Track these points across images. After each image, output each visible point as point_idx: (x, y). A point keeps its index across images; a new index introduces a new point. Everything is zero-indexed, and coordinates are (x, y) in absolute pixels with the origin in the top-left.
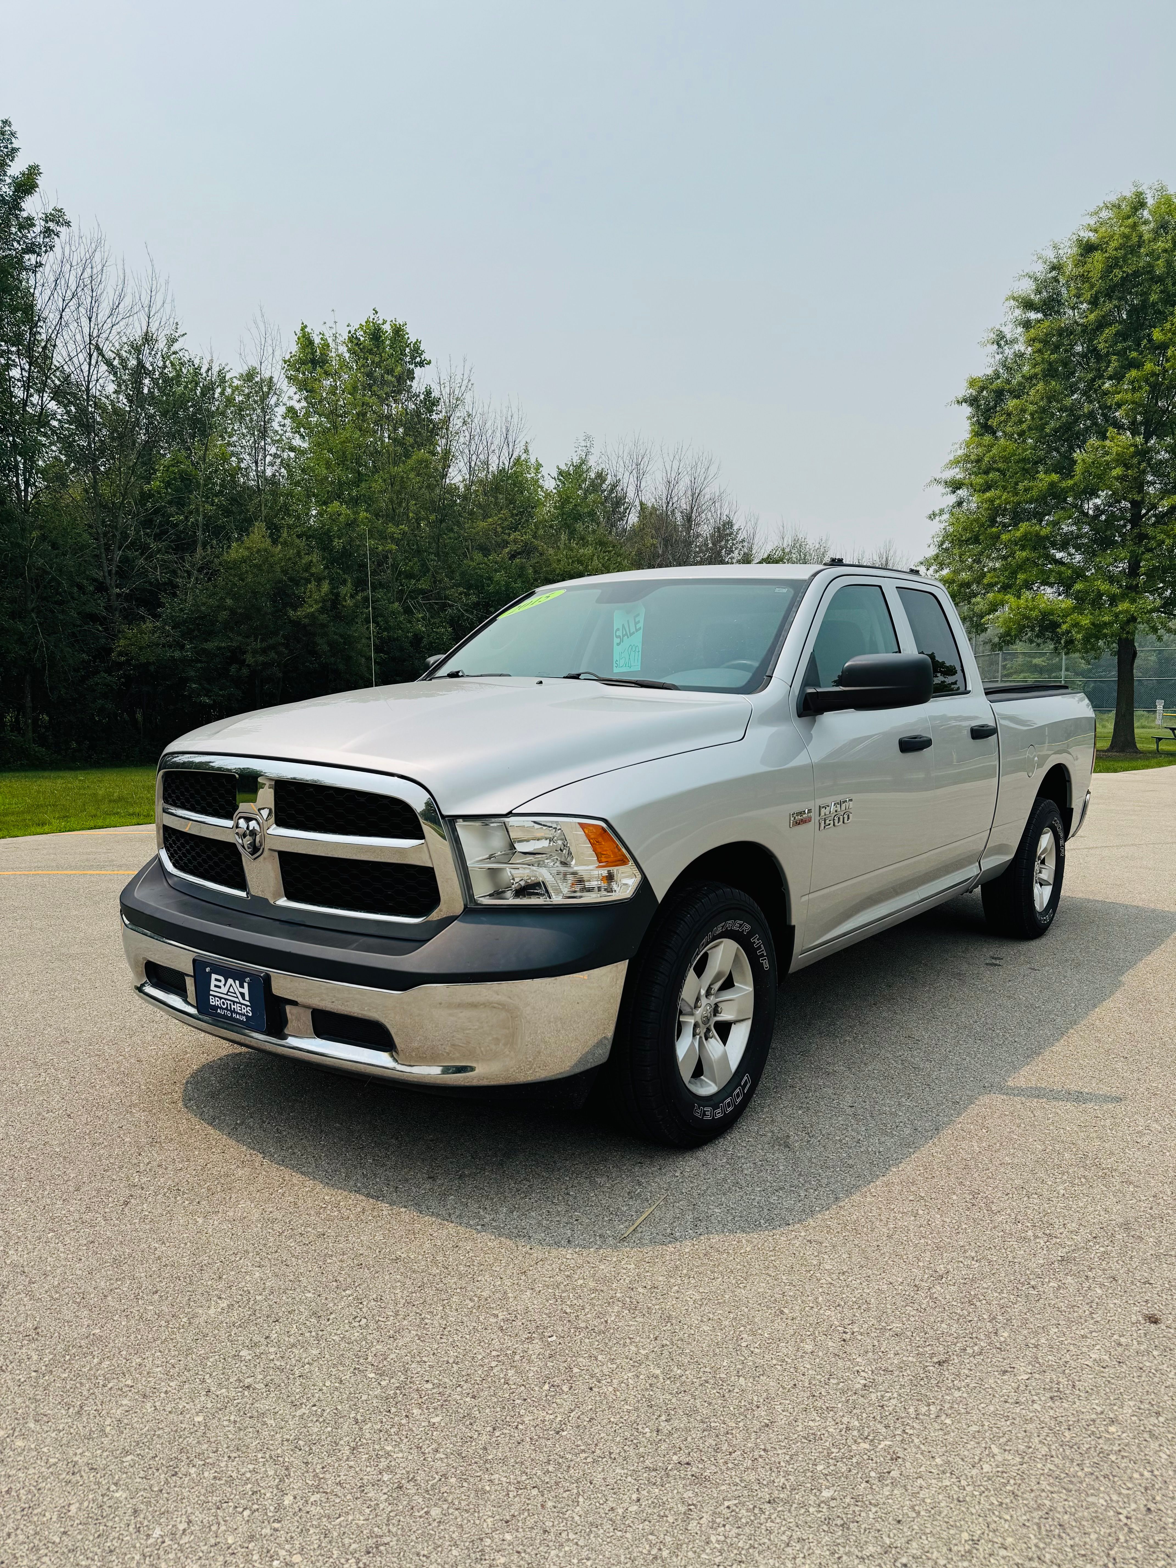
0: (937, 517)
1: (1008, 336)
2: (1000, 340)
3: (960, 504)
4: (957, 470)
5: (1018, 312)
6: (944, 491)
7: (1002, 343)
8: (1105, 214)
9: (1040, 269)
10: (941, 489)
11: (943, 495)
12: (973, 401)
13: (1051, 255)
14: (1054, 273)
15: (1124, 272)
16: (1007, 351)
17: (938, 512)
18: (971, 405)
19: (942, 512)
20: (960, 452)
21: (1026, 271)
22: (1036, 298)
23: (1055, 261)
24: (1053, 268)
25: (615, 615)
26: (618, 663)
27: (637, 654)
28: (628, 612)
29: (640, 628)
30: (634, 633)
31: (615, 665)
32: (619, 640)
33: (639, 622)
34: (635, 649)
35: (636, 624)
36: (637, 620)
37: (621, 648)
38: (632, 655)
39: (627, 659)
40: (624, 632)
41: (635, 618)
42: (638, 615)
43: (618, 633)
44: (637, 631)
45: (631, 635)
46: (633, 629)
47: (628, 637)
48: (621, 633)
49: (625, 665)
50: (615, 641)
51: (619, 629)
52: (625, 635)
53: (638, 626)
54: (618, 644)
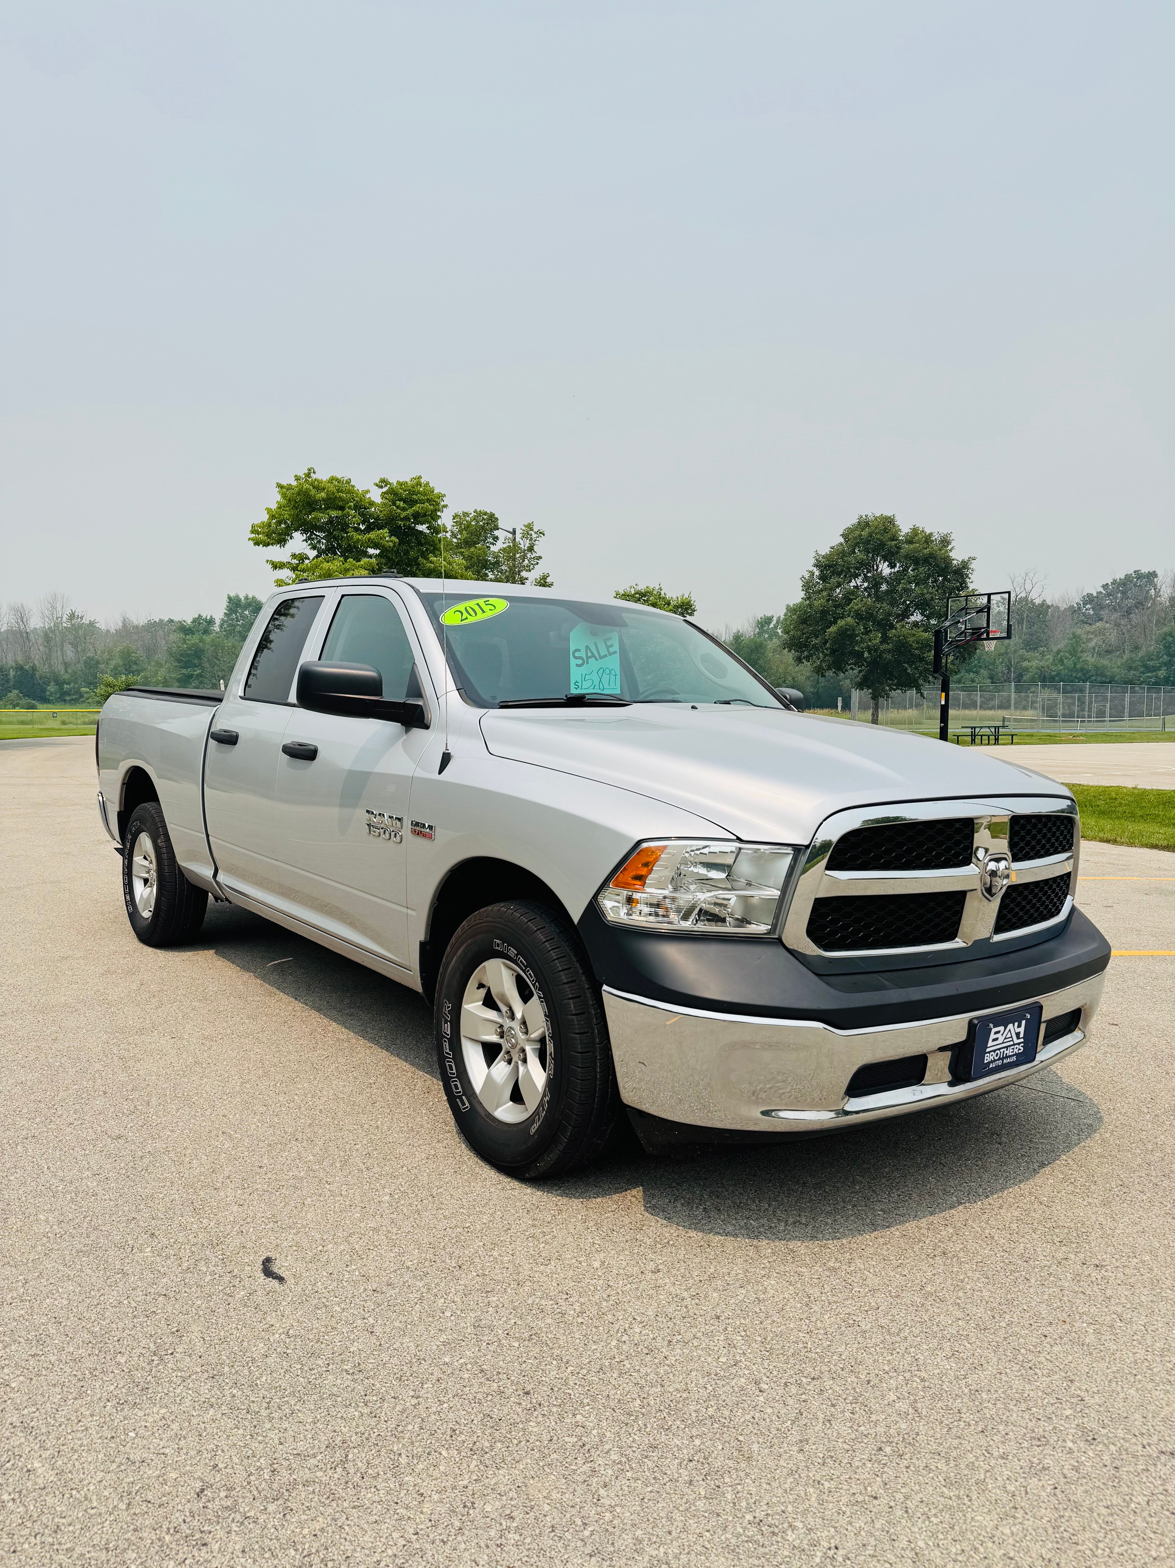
25: (573, 635)
26: (580, 684)
27: (613, 678)
28: (594, 634)
29: (615, 652)
30: (606, 656)
31: (572, 686)
32: (580, 662)
33: (612, 646)
34: (610, 672)
35: (608, 647)
36: (609, 643)
37: (583, 670)
38: (605, 678)
39: (597, 682)
40: (589, 654)
41: (605, 641)
42: (610, 639)
43: (577, 654)
44: (610, 654)
45: (601, 658)
46: (603, 652)
47: (597, 659)
48: (583, 654)
49: (592, 687)
50: (573, 662)
51: (579, 650)
52: (590, 657)
53: (612, 650)
54: (577, 665)
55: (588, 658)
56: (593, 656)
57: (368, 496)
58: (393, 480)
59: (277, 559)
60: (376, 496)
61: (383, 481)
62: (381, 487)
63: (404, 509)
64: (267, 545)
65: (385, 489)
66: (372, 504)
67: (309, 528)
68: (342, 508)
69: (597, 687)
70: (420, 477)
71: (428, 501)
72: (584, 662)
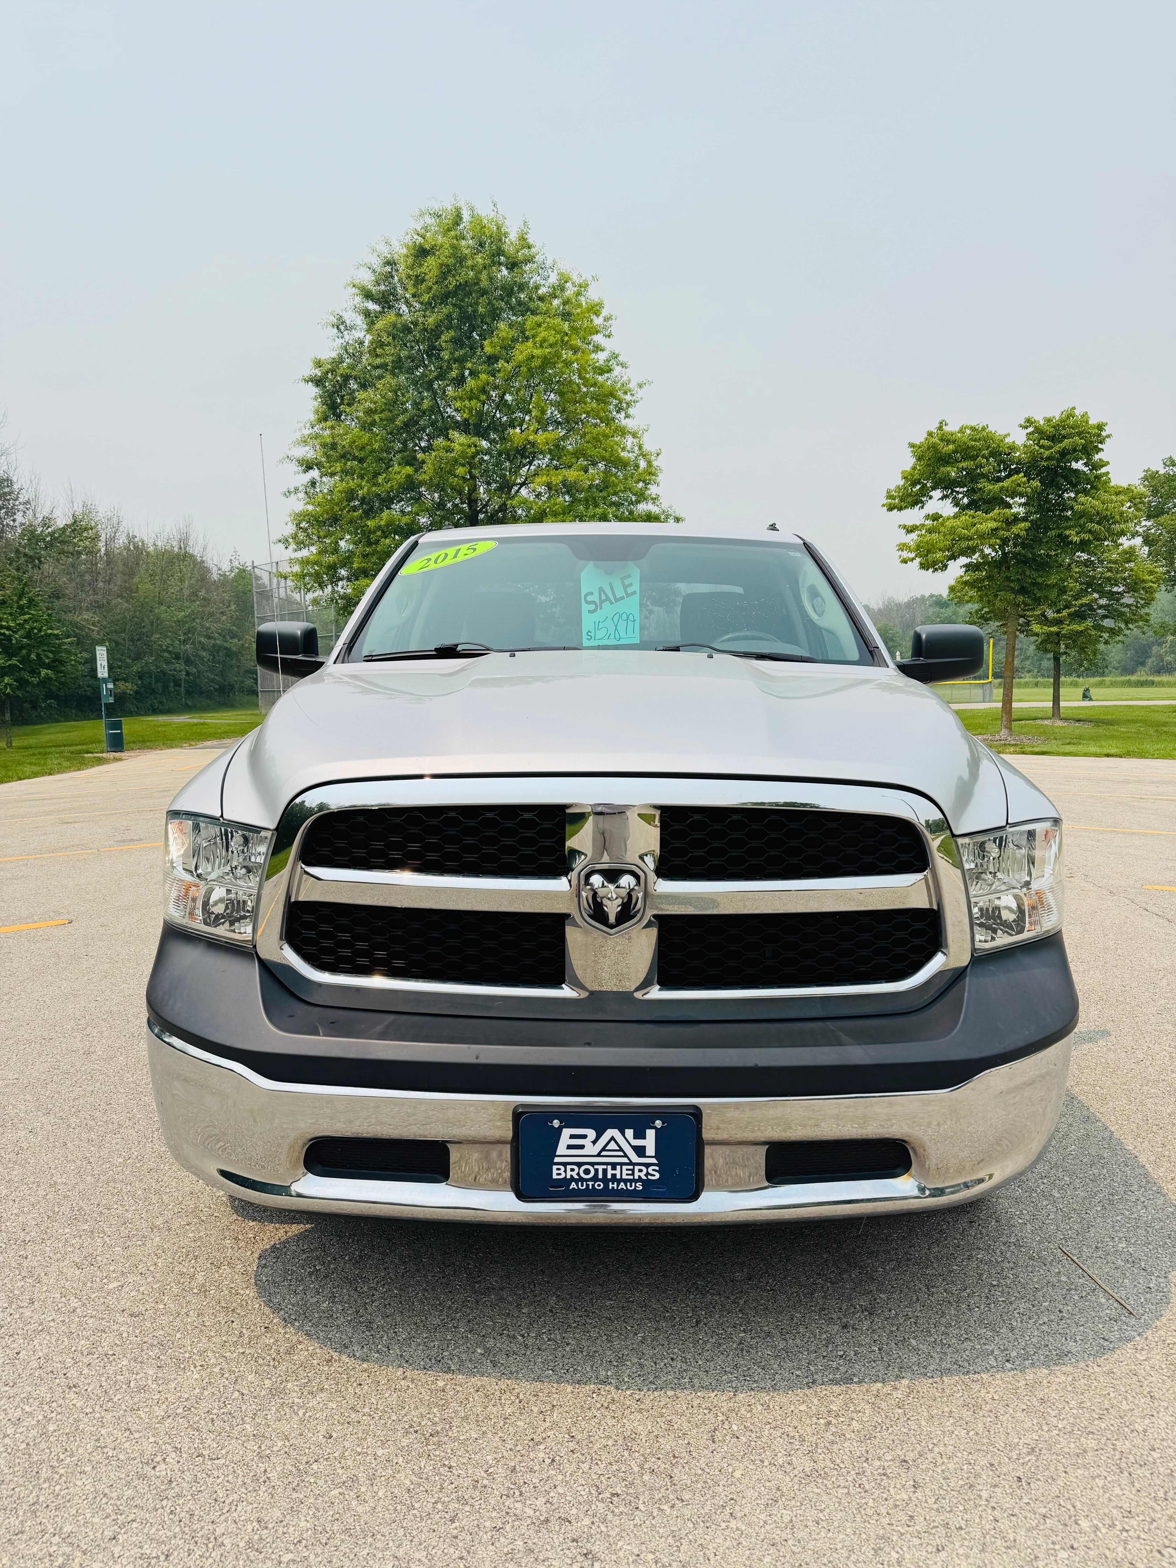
0: (292, 495)
1: (348, 322)
2: (340, 325)
3: (313, 483)
4: (307, 448)
5: (358, 299)
6: (296, 469)
7: (342, 327)
8: (429, 220)
9: (376, 262)
10: (294, 467)
11: (295, 473)
12: (318, 382)
13: (385, 251)
14: (388, 269)
15: (457, 281)
16: (347, 337)
17: (293, 490)
18: (317, 385)
19: (296, 490)
20: (307, 432)
21: (366, 261)
22: (374, 290)
23: (389, 256)
24: (388, 263)
25: (584, 576)
26: (592, 634)
27: (631, 624)
28: (609, 573)
29: (634, 593)
30: (622, 598)
31: (585, 637)
32: (592, 607)
33: (631, 585)
34: (628, 618)
35: (625, 587)
36: (627, 582)
37: (596, 617)
38: (622, 626)
39: (612, 630)
40: (603, 597)
41: (623, 579)
42: (629, 576)
43: (589, 598)
44: (628, 595)
45: (617, 600)
46: (620, 593)
47: (612, 603)
48: (595, 598)
49: (607, 637)
50: (585, 608)
51: (591, 594)
52: (605, 601)
53: (630, 590)
54: (590, 612)
55: (602, 602)
56: (608, 599)
57: (1007, 440)
58: (1040, 418)
59: (909, 523)
60: (1019, 438)
61: (1028, 421)
62: (1026, 428)
63: (1050, 448)
64: (900, 509)
65: (1031, 429)
66: (1013, 448)
67: (948, 485)
68: (974, 458)
69: (612, 636)
70: (1074, 408)
71: (1079, 434)
72: (598, 606)
